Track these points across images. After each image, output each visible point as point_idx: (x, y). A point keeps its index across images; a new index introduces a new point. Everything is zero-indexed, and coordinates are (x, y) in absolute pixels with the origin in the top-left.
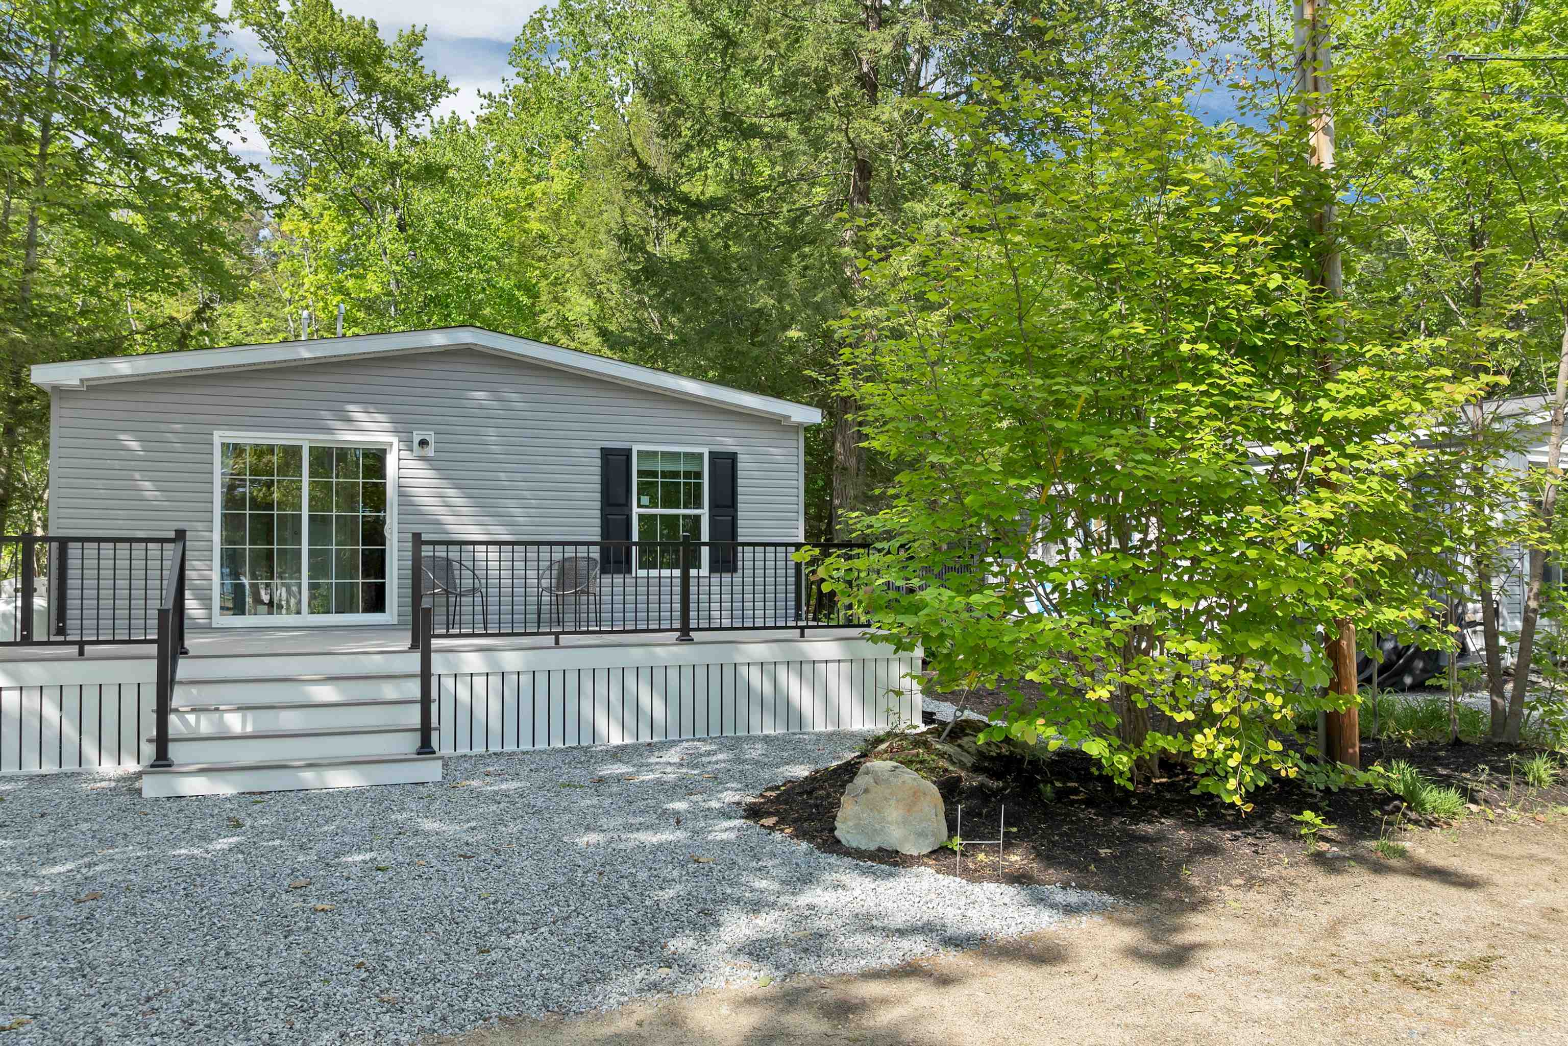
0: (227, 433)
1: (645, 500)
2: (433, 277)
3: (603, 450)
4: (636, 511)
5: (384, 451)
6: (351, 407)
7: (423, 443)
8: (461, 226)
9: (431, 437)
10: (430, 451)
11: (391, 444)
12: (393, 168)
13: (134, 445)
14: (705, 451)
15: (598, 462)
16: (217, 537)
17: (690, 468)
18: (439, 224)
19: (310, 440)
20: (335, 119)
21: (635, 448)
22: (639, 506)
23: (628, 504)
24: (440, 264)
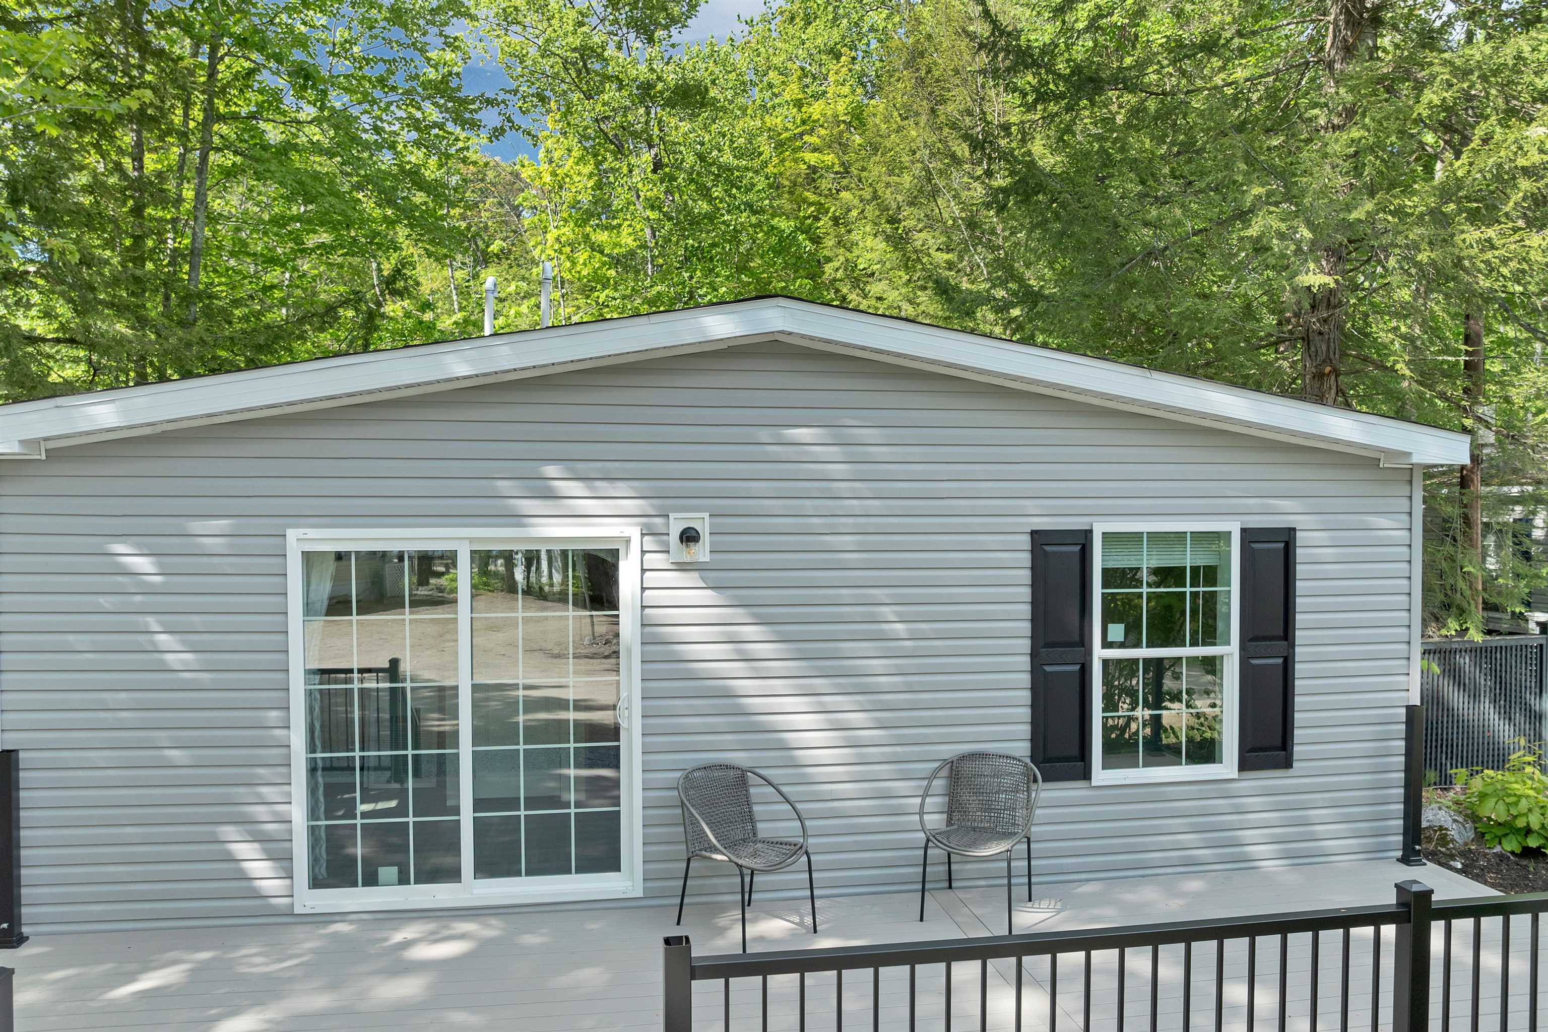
0: (313, 533)
1: (1117, 631)
2: (695, 222)
3: (1035, 534)
4: (1099, 653)
5: (615, 553)
6: (551, 470)
7: (689, 537)
8: (727, 158)
9: (702, 523)
10: (701, 552)
11: (628, 541)
12: (646, 91)
13: (142, 564)
14: (1234, 527)
15: (1025, 558)
16: (298, 739)
17: (1202, 561)
18: (701, 157)
19: (471, 540)
20: (575, 33)
21: (1099, 529)
22: (1106, 644)
23: (1084, 642)
24: (703, 206)
